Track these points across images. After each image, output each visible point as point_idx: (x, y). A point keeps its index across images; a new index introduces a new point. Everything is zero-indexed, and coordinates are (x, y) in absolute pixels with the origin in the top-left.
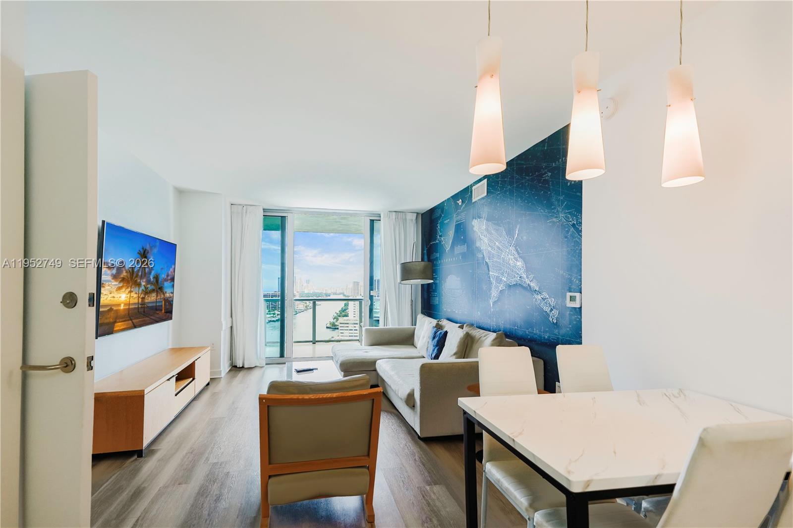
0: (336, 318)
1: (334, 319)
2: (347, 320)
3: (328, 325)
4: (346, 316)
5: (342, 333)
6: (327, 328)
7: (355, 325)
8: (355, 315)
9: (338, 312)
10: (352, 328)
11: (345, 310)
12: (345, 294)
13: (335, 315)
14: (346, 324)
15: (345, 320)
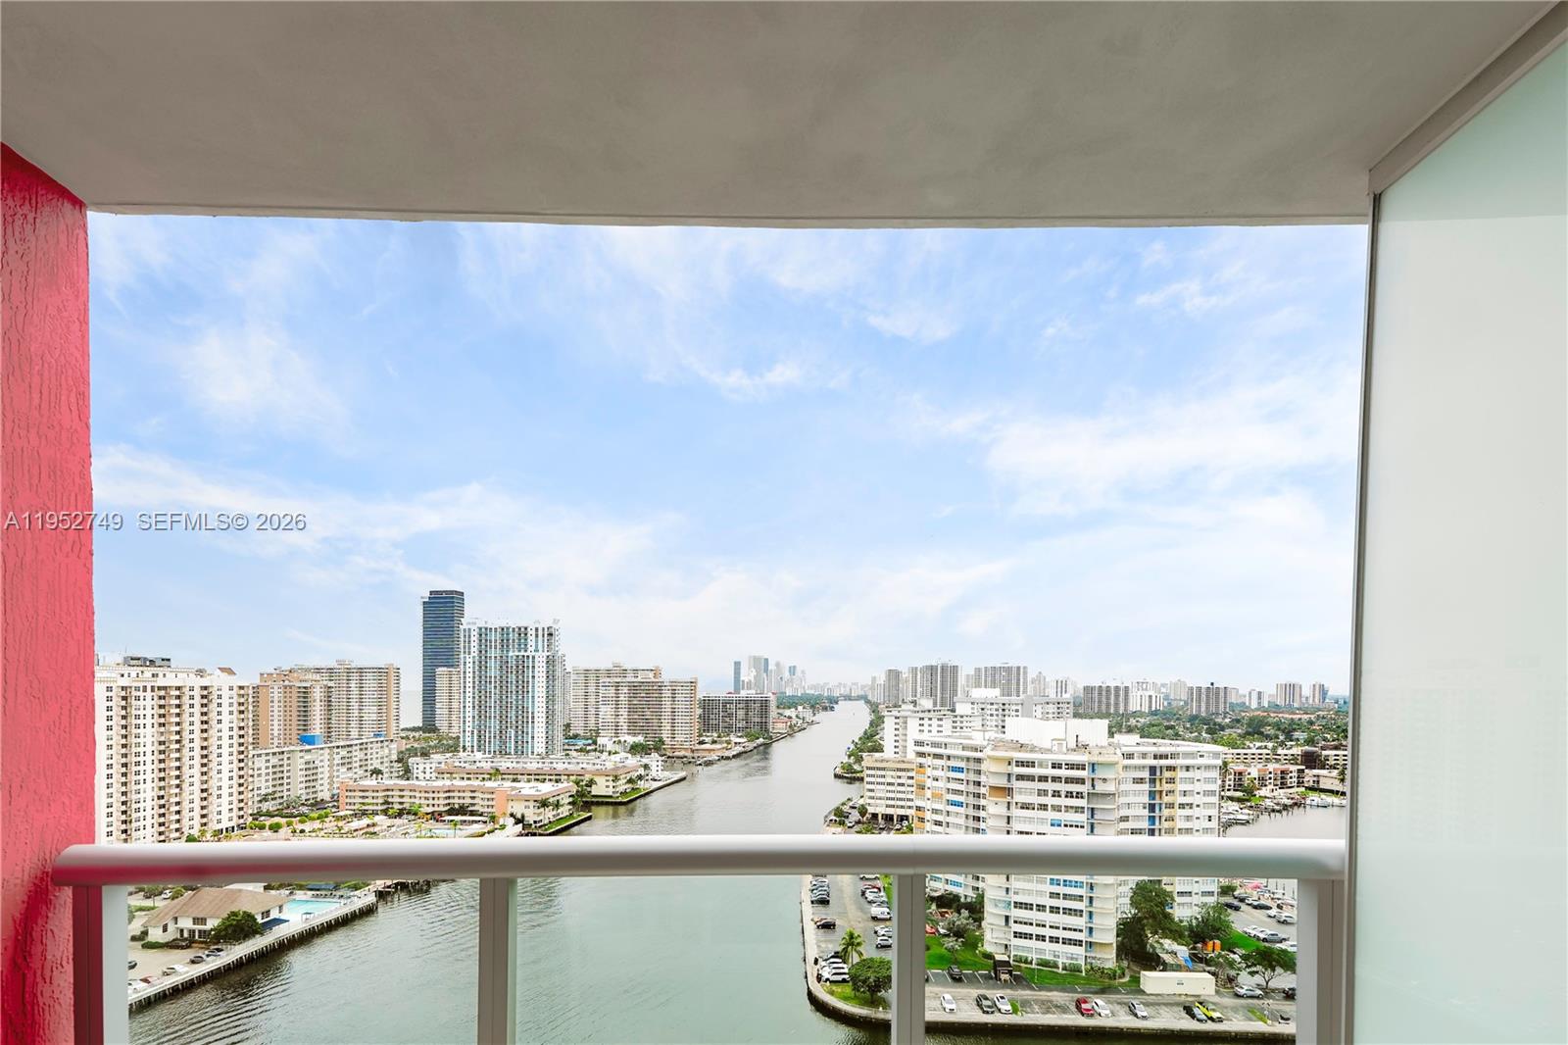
0: (856, 754)
1: (849, 756)
2: (882, 761)
3: (839, 771)
4: (878, 749)
5: (872, 790)
6: (837, 776)
7: (899, 774)
8: (897, 750)
9: (857, 740)
10: (893, 781)
11: (872, 736)
12: (870, 698)
13: (852, 747)
14: (879, 769)
15: (876, 761)
